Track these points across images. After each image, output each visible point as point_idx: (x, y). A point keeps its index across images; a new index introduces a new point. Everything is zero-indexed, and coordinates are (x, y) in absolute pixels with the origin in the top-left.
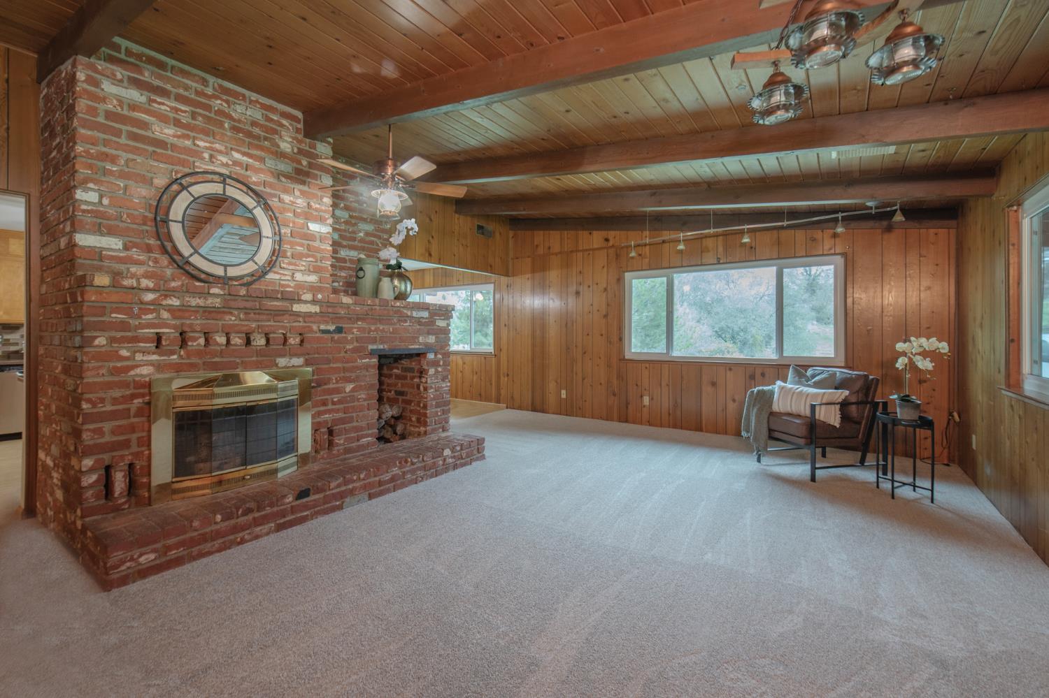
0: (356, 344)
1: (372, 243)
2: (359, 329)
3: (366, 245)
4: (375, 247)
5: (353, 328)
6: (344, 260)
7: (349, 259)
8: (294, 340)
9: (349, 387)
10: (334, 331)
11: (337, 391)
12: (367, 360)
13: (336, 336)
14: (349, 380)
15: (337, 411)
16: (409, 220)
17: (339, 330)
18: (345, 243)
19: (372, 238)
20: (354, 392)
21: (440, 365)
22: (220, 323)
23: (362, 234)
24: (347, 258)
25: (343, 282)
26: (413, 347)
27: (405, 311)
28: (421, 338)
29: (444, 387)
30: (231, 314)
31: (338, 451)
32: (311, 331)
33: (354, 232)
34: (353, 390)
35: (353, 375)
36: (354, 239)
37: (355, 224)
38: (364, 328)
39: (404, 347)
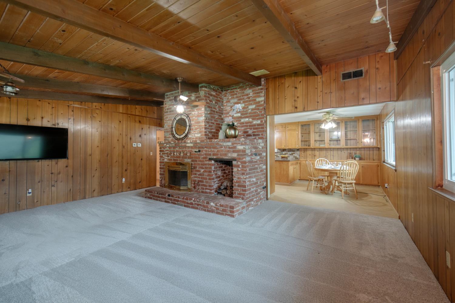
0: (205, 156)
1: (255, 113)
2: (205, 151)
3: (252, 115)
4: (256, 114)
5: (203, 150)
6: (243, 123)
7: (245, 122)
8: (188, 154)
9: (202, 170)
10: (198, 151)
11: (199, 171)
12: (208, 162)
13: (199, 153)
14: (202, 168)
15: (199, 178)
16: (238, 105)
17: (199, 151)
18: (243, 116)
19: (255, 111)
20: (204, 172)
21: (240, 167)
22: (175, 150)
23: (250, 111)
24: (244, 122)
25: (243, 132)
26: (225, 158)
27: (220, 143)
28: (229, 154)
29: (242, 178)
30: (177, 147)
31: (200, 191)
32: (192, 151)
33: (247, 111)
34: (203, 172)
35: (204, 167)
36: (247, 114)
37: (248, 107)
38: (207, 150)
39: (222, 158)
